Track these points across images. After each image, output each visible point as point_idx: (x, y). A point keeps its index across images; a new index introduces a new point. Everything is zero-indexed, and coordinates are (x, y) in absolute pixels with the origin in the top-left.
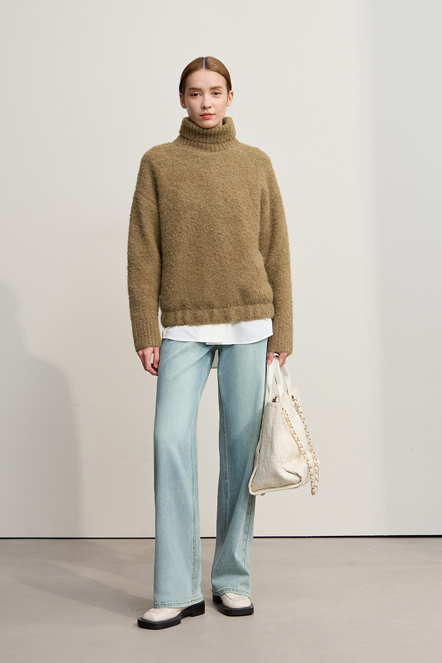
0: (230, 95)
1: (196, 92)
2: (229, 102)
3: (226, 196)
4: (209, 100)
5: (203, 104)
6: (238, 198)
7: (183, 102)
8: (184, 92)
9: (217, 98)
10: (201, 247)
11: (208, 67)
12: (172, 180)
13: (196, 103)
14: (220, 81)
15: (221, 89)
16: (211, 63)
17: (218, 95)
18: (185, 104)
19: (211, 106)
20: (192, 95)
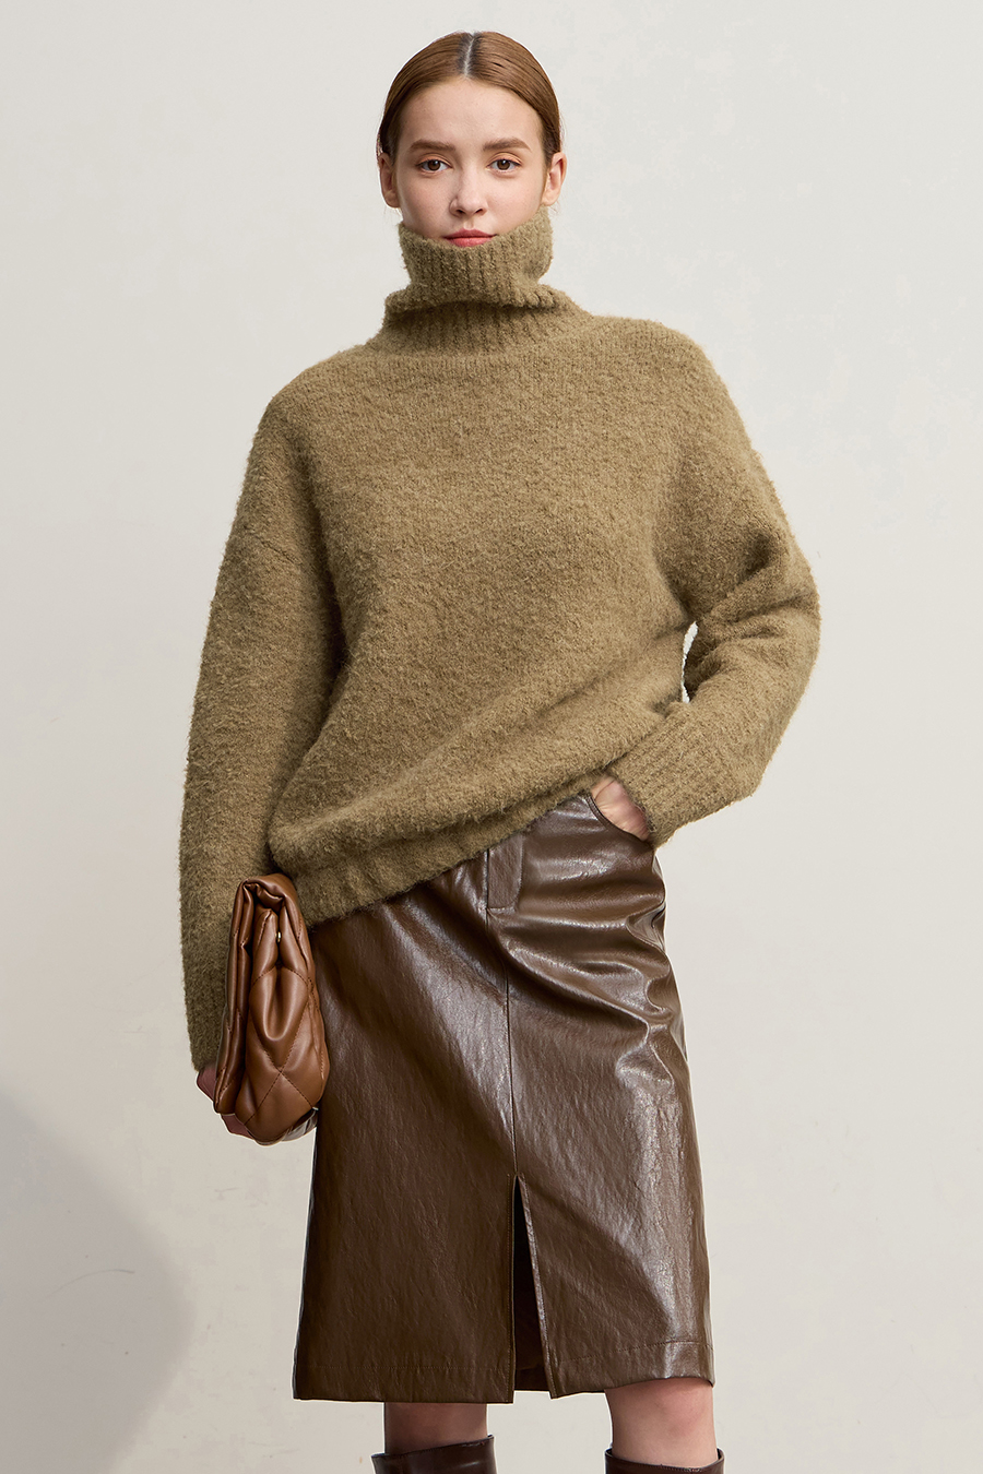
0: (556, 169)
1: (435, 157)
2: (550, 192)
3: (545, 498)
4: (478, 184)
5: (457, 197)
6: (589, 503)
7: (389, 182)
8: (395, 151)
9: (508, 181)
10: (454, 674)
11: (480, 72)
12: (353, 460)
13: (434, 192)
14: (519, 122)
15: (520, 150)
16: (492, 55)
17: (511, 170)
18: (395, 191)
19: (485, 206)
20: (419, 166)
